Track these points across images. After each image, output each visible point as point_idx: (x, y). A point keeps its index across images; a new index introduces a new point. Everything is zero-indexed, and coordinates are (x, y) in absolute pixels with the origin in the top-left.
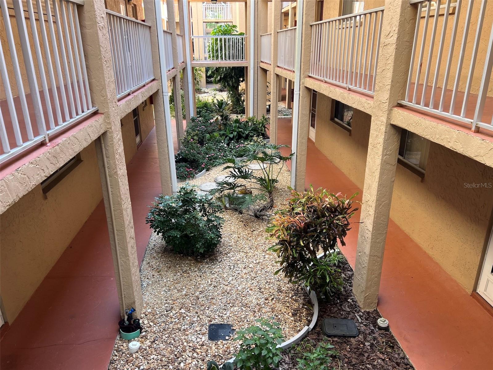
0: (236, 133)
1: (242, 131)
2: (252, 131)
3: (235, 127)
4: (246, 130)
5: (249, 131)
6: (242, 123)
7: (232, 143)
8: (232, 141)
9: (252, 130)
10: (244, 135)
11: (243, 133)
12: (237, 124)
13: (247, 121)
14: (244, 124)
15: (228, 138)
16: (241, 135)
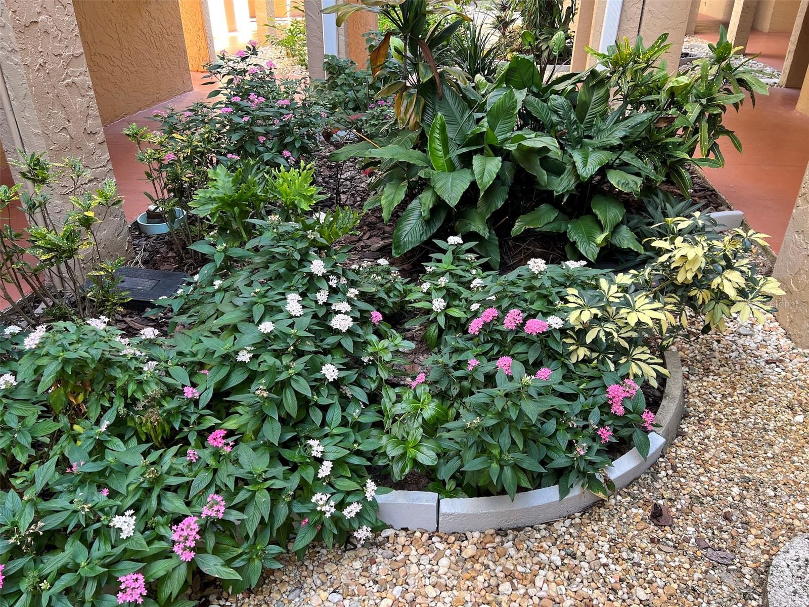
0: (494, 165)
1: (545, 149)
2: (627, 157)
3: (500, 113)
4: (578, 143)
5: (605, 157)
6: (559, 87)
7: (447, 258)
8: (454, 240)
9: (627, 143)
10: (562, 185)
11: (556, 169)
12: (520, 96)
13: (593, 73)
14: (571, 95)
15: (426, 200)
16: (532, 180)
